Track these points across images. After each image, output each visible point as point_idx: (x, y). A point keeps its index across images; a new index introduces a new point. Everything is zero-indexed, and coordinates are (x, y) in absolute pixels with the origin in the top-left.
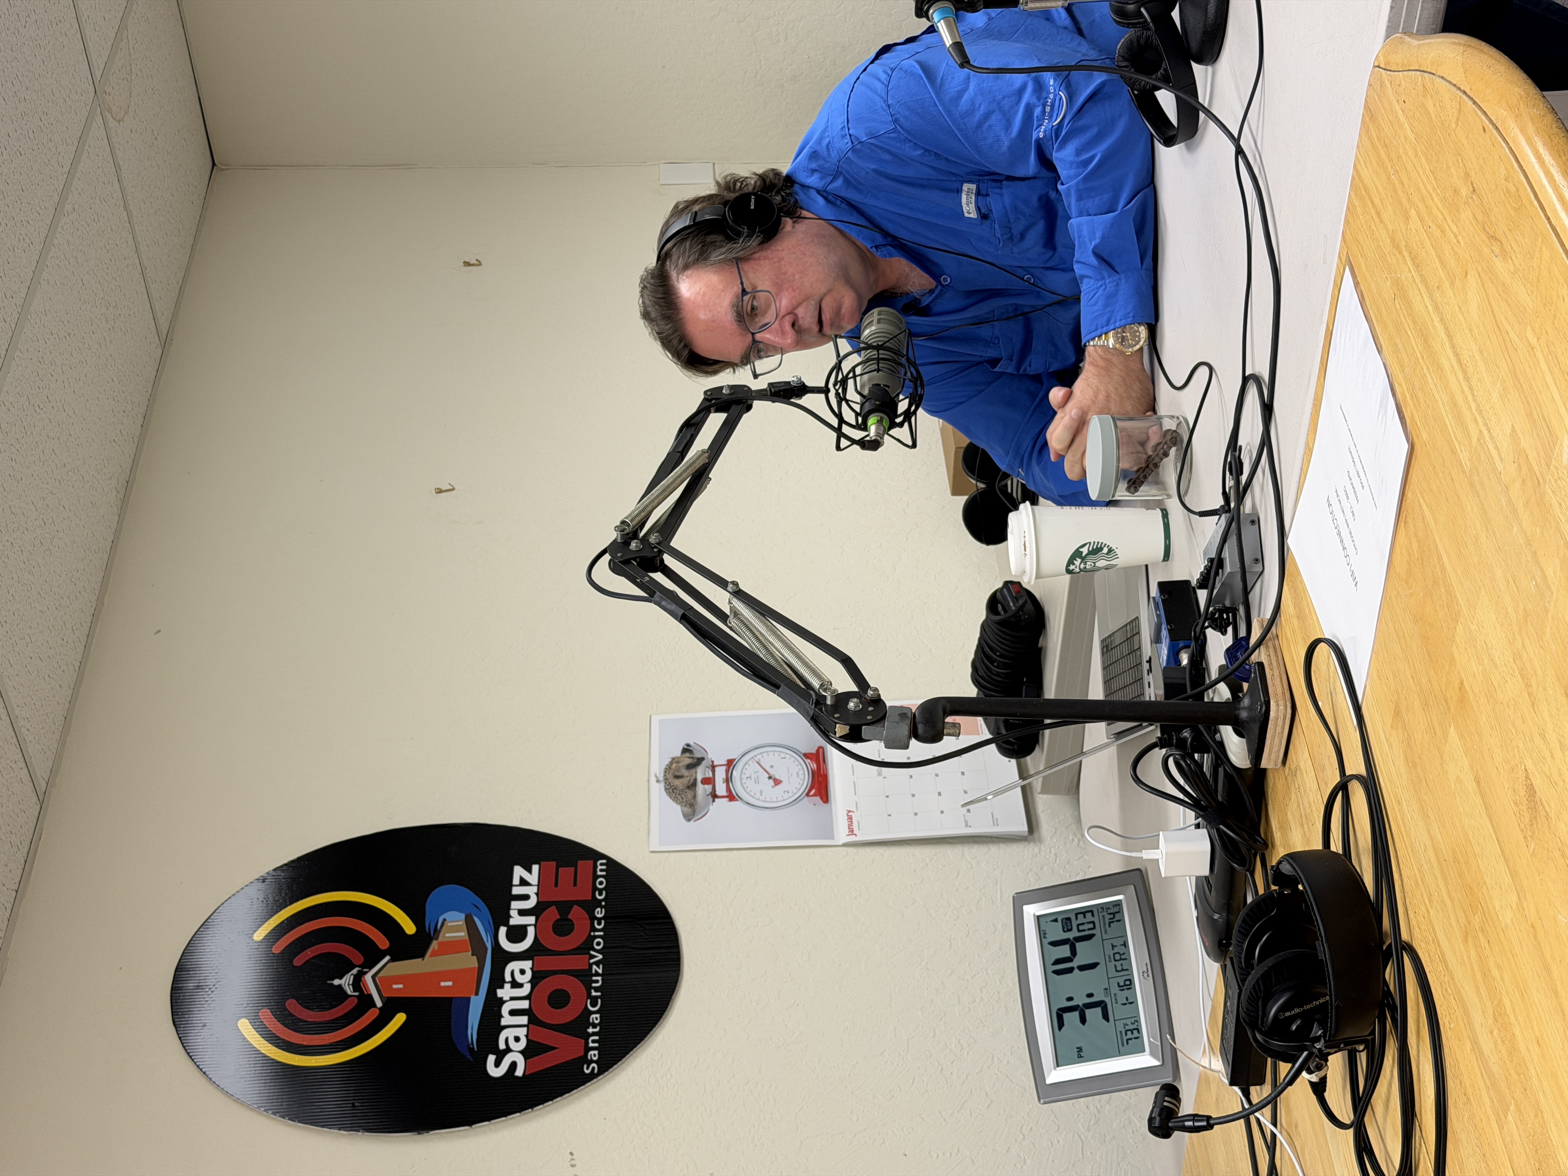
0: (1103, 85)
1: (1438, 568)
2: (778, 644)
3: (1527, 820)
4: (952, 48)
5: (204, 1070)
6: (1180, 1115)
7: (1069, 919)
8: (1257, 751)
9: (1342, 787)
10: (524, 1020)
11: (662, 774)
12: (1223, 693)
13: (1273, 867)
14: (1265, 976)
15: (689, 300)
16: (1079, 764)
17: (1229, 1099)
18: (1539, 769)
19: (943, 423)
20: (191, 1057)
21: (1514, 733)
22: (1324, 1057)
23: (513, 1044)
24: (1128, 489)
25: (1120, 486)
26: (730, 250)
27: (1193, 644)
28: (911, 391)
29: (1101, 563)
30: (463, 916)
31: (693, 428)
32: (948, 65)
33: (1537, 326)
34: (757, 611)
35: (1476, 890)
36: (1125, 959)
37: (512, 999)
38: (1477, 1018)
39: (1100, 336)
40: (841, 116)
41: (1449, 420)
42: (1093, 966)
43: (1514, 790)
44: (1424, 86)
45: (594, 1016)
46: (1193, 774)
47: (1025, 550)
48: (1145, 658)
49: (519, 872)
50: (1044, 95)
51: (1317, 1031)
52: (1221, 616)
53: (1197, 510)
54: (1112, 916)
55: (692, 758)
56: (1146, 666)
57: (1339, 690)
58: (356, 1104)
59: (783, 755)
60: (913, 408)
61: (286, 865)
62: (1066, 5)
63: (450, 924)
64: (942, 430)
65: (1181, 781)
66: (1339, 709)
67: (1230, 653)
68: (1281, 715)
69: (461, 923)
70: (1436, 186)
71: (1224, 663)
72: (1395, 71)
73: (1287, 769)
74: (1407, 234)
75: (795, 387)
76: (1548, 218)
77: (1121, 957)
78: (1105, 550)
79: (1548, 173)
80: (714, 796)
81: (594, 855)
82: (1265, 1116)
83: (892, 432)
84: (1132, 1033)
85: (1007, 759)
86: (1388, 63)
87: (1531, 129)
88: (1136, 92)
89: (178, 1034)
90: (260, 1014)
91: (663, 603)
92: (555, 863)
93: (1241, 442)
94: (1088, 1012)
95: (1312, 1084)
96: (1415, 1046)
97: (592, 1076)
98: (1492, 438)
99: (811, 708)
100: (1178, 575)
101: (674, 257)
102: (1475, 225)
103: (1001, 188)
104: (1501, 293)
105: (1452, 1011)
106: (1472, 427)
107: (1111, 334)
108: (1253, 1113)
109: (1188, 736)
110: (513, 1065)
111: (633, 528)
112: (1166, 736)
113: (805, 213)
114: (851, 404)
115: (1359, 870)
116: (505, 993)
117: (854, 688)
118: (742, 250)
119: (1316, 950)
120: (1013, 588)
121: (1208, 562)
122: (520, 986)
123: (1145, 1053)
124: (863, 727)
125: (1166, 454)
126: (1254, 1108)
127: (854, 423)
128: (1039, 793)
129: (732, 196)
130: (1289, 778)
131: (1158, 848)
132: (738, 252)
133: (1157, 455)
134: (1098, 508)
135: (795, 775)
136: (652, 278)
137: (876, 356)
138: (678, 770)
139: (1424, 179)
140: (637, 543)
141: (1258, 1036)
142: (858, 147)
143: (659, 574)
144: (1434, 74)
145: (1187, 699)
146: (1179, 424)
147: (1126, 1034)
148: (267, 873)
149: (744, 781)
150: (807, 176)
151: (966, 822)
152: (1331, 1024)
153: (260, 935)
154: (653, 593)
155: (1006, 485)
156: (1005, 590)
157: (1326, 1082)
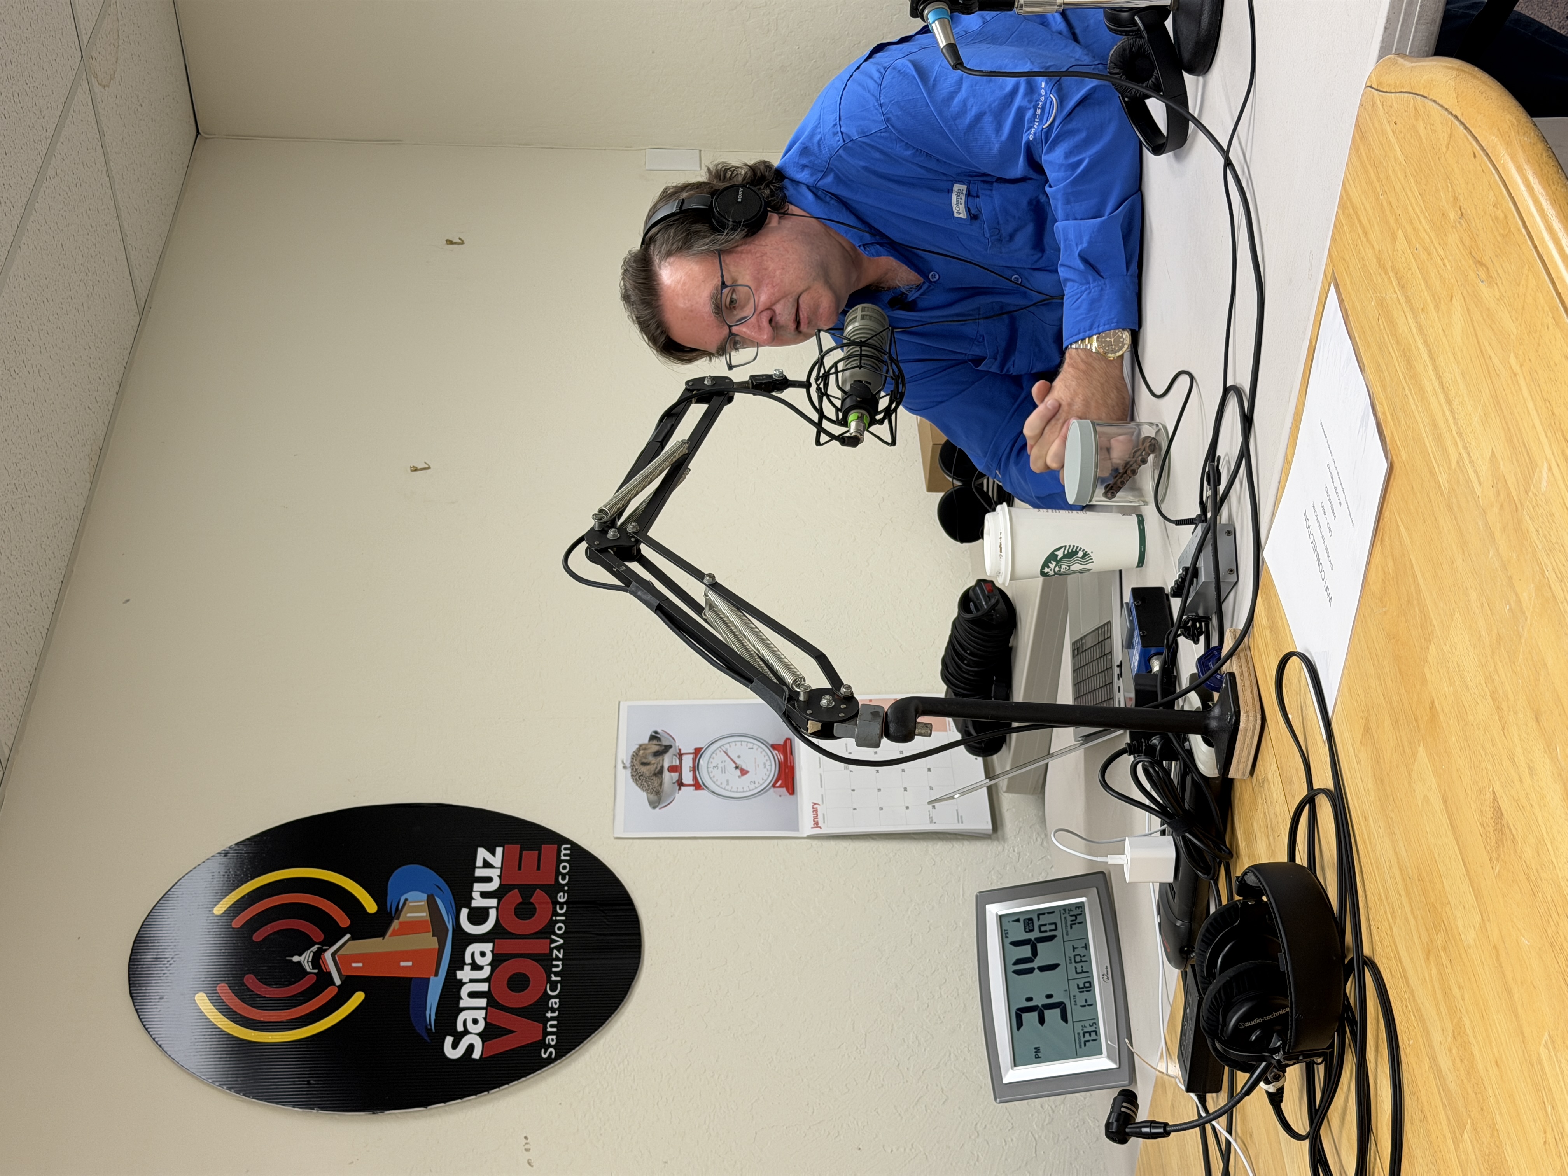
0: (1094, 90)
1: (1413, 588)
2: (752, 638)
3: (1493, 844)
4: (947, 51)
5: (159, 1043)
6: (1137, 1121)
7: (1031, 919)
8: (1225, 760)
9: (1310, 801)
10: (483, 1002)
11: (629, 761)
12: (1193, 701)
13: (1238, 878)
14: (1227, 985)
15: (669, 287)
16: (1044, 767)
17: (1185, 1106)
18: (1507, 792)
19: (920, 420)
20: (147, 1029)
21: (1484, 756)
22: (1282, 1068)
23: (471, 1027)
24: (1105, 494)
25: (1097, 491)
26: (714, 242)
27: (1165, 652)
28: (892, 387)
29: (1076, 567)
30: (425, 896)
31: (674, 419)
32: (941, 65)
33: (1521, 352)
34: (732, 604)
35: (1440, 910)
36: (1086, 961)
37: (472, 981)
38: (1437, 1037)
39: (1083, 340)
40: (833, 113)
41: (1429, 441)
42: (1053, 967)
43: (1482, 812)
44: (1416, 109)
45: (553, 1000)
46: (1160, 781)
47: (1001, 552)
48: (1116, 662)
49: (482, 854)
50: (1035, 97)
51: (1276, 1043)
52: (1194, 625)
53: (1174, 519)
54: (1074, 918)
55: (659, 745)
56: (1116, 671)
57: (1309, 703)
58: (312, 1082)
59: (750, 746)
60: (894, 406)
61: (248, 839)
62: (1061, 10)
63: (411, 904)
64: (920, 426)
65: (1148, 787)
66: (1309, 723)
67: (1202, 662)
68: (1251, 726)
69: (423, 903)
70: (1424, 209)
71: (1196, 671)
72: (1387, 92)
73: (1255, 780)
74: (1393, 254)
75: (777, 380)
76: (1536, 247)
77: (1082, 959)
78: (1080, 554)
79: (1536, 202)
80: (680, 784)
81: (559, 840)
82: (1221, 1124)
83: (872, 429)
84: (1090, 1035)
85: (974, 757)
86: (1379, 84)
87: (1521, 157)
88: (1126, 99)
89: (135, 1006)
90: (218, 988)
91: (639, 593)
92: (519, 846)
93: (1220, 452)
94: (1047, 1013)
95: (1269, 1094)
96: (1373, 1061)
97: (550, 1061)
98: (1471, 462)
99: (784, 704)
100: (1152, 582)
101: (658, 243)
102: (1462, 250)
103: (991, 190)
104: (1485, 317)
105: (1411, 1028)
106: (1451, 449)
107: (1095, 338)
108: (1210, 1121)
109: (1157, 743)
110: (471, 1048)
111: (612, 516)
112: (1135, 742)
113: (793, 209)
114: (832, 399)
115: (1323, 884)
116: (464, 975)
117: (827, 685)
118: (726, 242)
119: (1278, 962)
120: (986, 586)
121: (1183, 571)
122: (480, 968)
123: (1103, 1056)
124: (835, 724)
125: (1144, 461)
126: (1211, 1116)
127: (834, 418)
128: (1006, 792)
129: (722, 185)
130: (1256, 789)
131: (1123, 854)
132: (722, 244)
133: (1136, 461)
134: (1075, 512)
135: (762, 766)
136: (635, 261)
137: (859, 353)
138: (645, 758)
139: (1413, 201)
140: (615, 532)
141: (1218, 1045)
142: (849, 145)
143: (636, 563)
144: (1426, 97)
145: (1157, 706)
146: (1158, 432)
147: (1084, 1036)
148: (230, 848)
149: (710, 770)
150: (797, 172)
151: (931, 818)
152: (1291, 1036)
153: (220, 909)
154: (629, 582)
155: (982, 484)
156: (977, 588)
157: (1283, 1093)
